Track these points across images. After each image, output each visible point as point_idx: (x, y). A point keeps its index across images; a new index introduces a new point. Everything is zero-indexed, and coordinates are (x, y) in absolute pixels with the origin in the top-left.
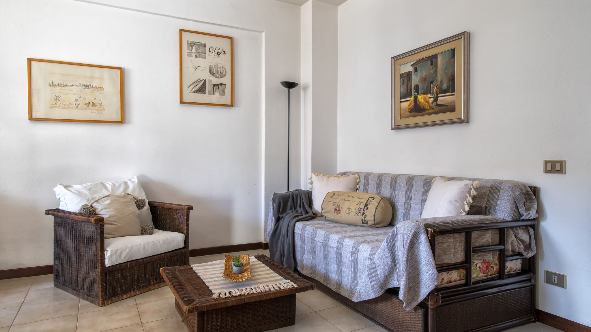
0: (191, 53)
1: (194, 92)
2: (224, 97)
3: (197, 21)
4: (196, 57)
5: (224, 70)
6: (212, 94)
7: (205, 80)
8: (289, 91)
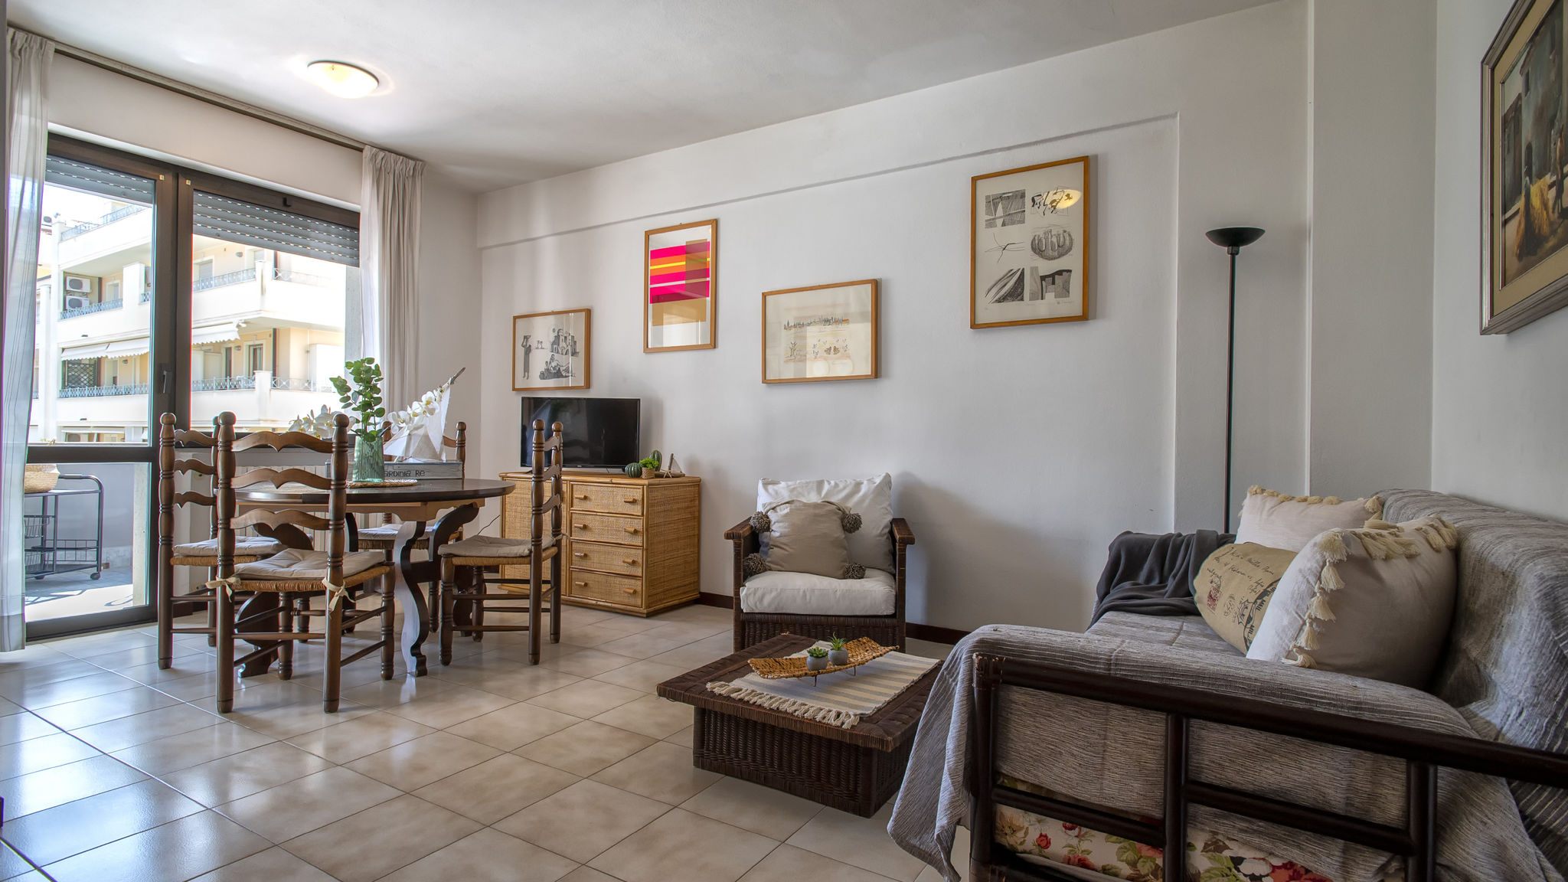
0: (993, 219)
1: (999, 301)
2: (1065, 299)
3: (1009, 148)
4: (1004, 224)
5: (1067, 238)
6: (1038, 299)
7: (1023, 269)
8: (1233, 255)
